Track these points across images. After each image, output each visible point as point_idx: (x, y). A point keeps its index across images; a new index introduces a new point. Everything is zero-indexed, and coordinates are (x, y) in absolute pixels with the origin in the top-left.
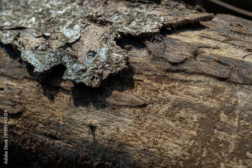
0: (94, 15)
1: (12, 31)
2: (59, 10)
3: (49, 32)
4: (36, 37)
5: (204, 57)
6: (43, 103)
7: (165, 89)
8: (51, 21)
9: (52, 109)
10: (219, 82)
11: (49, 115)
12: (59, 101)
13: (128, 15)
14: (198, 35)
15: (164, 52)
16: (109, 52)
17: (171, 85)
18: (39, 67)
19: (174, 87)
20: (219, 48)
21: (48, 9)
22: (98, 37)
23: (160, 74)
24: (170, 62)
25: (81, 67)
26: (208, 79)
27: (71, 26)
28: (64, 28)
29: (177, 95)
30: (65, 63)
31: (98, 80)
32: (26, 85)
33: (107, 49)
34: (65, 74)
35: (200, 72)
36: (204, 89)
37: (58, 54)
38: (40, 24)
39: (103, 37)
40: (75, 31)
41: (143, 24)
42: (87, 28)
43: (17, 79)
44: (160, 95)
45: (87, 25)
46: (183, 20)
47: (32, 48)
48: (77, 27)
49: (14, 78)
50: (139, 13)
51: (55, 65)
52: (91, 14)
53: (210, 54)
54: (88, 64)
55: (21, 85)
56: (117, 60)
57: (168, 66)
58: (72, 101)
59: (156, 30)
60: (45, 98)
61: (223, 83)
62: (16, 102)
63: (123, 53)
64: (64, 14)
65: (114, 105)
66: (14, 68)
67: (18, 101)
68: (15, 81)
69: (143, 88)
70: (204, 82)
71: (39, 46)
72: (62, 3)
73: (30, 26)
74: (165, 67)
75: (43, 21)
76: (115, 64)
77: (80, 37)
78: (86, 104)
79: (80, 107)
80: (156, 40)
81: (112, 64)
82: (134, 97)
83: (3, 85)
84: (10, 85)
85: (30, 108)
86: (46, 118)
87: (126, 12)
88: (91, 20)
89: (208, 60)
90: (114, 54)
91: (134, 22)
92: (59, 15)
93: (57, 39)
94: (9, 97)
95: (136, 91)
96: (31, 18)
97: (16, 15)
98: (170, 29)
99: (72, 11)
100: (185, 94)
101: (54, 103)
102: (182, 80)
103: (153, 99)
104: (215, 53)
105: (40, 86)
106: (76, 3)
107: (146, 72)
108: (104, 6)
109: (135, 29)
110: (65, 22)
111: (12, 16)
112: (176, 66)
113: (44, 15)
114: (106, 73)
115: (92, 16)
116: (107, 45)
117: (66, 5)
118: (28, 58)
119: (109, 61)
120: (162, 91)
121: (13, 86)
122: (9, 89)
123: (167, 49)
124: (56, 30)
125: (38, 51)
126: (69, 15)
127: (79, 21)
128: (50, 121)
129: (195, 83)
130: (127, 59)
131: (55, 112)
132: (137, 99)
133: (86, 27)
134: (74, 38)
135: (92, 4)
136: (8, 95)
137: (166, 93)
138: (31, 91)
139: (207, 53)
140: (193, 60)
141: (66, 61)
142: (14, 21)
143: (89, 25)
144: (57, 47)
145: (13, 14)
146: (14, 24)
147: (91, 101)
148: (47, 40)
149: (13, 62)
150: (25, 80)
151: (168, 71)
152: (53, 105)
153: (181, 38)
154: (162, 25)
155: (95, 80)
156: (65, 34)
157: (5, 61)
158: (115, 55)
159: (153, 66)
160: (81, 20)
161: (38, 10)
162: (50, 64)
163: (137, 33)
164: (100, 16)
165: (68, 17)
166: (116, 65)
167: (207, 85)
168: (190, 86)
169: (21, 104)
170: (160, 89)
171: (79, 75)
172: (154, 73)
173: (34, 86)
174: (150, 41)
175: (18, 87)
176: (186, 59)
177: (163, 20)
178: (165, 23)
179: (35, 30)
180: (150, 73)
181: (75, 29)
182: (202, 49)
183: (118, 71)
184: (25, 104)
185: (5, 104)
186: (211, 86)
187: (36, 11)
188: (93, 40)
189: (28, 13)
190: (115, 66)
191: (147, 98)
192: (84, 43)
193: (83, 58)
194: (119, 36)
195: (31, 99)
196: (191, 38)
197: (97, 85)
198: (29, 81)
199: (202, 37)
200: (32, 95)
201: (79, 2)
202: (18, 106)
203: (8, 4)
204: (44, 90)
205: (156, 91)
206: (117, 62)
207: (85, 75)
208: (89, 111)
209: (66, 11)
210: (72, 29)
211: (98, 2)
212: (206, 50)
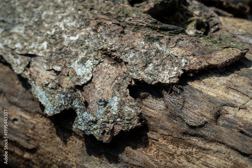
0: (109, 48)
1: (24, 57)
2: (72, 35)
3: (60, 65)
4: (47, 70)
5: (228, 120)
6: (56, 144)
7: (182, 154)
8: (63, 50)
9: (65, 152)
10: (241, 156)
11: (62, 158)
12: (72, 145)
13: (145, 53)
14: (224, 84)
15: (182, 109)
16: (121, 104)
17: (188, 150)
18: (49, 109)
19: (191, 153)
20: (245, 108)
21: (61, 32)
22: (110, 81)
23: (176, 136)
24: (187, 124)
25: (92, 118)
26: (229, 150)
27: (83, 61)
28: (76, 62)
29: (194, 163)
30: (76, 109)
31: (109, 136)
32: (39, 121)
33: (120, 99)
34: (75, 121)
35: (220, 140)
36: (224, 161)
37: (69, 96)
38: (51, 52)
39: (116, 81)
40: (88, 69)
41: (160, 68)
42: (99, 66)
43: (30, 112)
44: (175, 161)
45: (100, 62)
46: (207, 64)
47: (42, 84)
48: (89, 63)
49: (27, 111)
50: (158, 51)
51: (65, 109)
52: (105, 46)
53: (235, 116)
54: (99, 115)
55: (35, 119)
56: (129, 115)
57: (185, 128)
58: (85, 149)
59: (174, 79)
60: (58, 139)
61: (246, 158)
62: (30, 137)
63: (136, 108)
64: (77, 42)
65: (127, 163)
66: (27, 100)
67: (31, 136)
68: (28, 113)
69: (158, 149)
70: (224, 154)
71: (49, 84)
72: (76, 25)
73: (40, 54)
74: (182, 128)
75: (54, 49)
76: (127, 120)
77: (92, 77)
78: (99, 155)
79: (93, 157)
80: (174, 91)
81: (124, 120)
82: (148, 159)
83: (17, 116)
84: (24, 118)
85: (43, 146)
86: (59, 160)
87: (143, 48)
88: (105, 54)
89: (231, 124)
90: (127, 107)
91: (151, 65)
92: (72, 43)
93: (68, 75)
94: (23, 130)
95: (150, 151)
96: (43, 42)
97: (28, 35)
98: (192, 75)
99: (85, 39)
100: (202, 164)
101: (67, 146)
102: (200, 147)
103: (168, 163)
104: (240, 116)
105: (53, 124)
106: (90, 28)
107: (161, 130)
108: (119, 36)
109: (151, 75)
110: (77, 55)
111: (24, 35)
112: (195, 130)
113: (56, 40)
114: (118, 129)
115: (106, 50)
116: (120, 93)
117: (80, 28)
118: (39, 95)
119: (120, 115)
120: (178, 156)
121: (27, 119)
122: (23, 121)
123: (186, 105)
124: (67, 65)
125: (48, 89)
126: (82, 45)
127: (92, 55)
128: (63, 164)
129: (214, 153)
130: (140, 115)
131: (69, 156)
132: (150, 162)
133: (99, 64)
134: (85, 78)
135: (108, 32)
136: (21, 128)
137: (183, 160)
138: (44, 128)
139: (231, 114)
140: (214, 124)
141: (76, 106)
142: (25, 44)
143: (102, 62)
144: (68, 86)
145: (25, 33)
146: (25, 47)
147: (104, 153)
148: (58, 75)
149: (25, 92)
150: (38, 115)
151: (185, 133)
152: (66, 148)
153: (204, 87)
154: (181, 72)
155: (106, 134)
156: (76, 71)
157: (18, 90)
158: (127, 109)
159: (169, 124)
160: (94, 54)
161: (51, 31)
162: (60, 107)
163: (153, 81)
164: (115, 51)
165: (81, 47)
166: (128, 122)
167: (228, 158)
168: (209, 156)
169: (35, 140)
170: (176, 153)
171: (90, 125)
172: (170, 134)
173: (47, 123)
174: (167, 91)
175: (31, 121)
176: (206, 123)
177: (184, 65)
178: (187, 69)
179: (45, 61)
180: (166, 133)
181: (87, 66)
182: (226, 108)
183: (130, 128)
184: (39, 141)
185: (20, 137)
186: (231, 159)
187: (49, 32)
188: (105, 84)
189: (41, 34)
190: (126, 122)
191: (161, 161)
192: (96, 86)
193: (94, 105)
194: (133, 83)
195: (44, 137)
196: (216, 88)
197: (108, 141)
198: (41, 117)
199: (229, 88)
200: (45, 132)
201: (94, 28)
202: (32, 142)
203: (21, 15)
204: (56, 129)
205: (171, 155)
206: (129, 118)
207: (95, 127)
208: (102, 163)
209: (79, 37)
210: (84, 65)
211: (113, 31)
212: (231, 110)
